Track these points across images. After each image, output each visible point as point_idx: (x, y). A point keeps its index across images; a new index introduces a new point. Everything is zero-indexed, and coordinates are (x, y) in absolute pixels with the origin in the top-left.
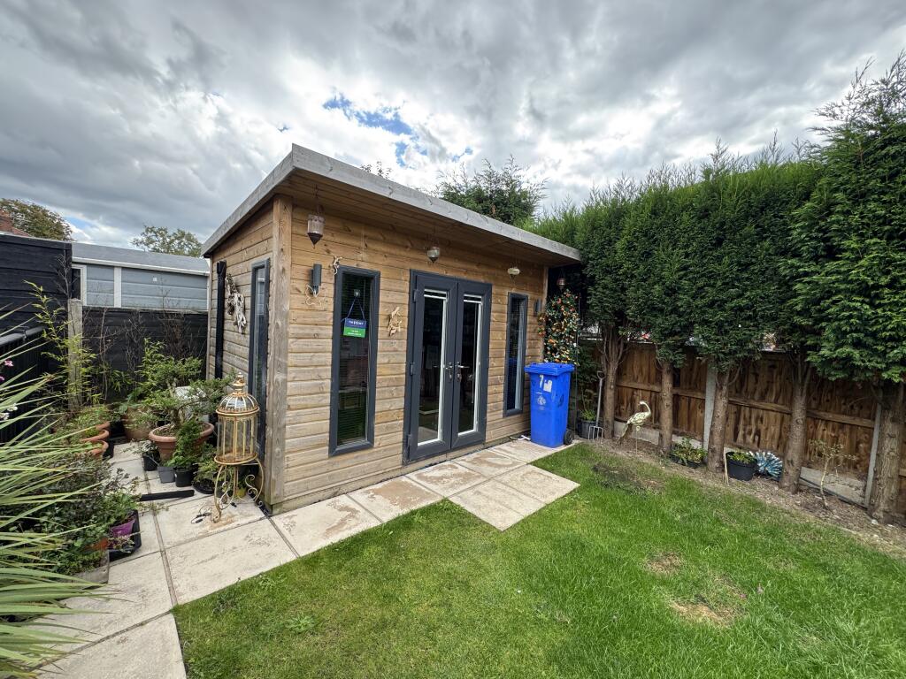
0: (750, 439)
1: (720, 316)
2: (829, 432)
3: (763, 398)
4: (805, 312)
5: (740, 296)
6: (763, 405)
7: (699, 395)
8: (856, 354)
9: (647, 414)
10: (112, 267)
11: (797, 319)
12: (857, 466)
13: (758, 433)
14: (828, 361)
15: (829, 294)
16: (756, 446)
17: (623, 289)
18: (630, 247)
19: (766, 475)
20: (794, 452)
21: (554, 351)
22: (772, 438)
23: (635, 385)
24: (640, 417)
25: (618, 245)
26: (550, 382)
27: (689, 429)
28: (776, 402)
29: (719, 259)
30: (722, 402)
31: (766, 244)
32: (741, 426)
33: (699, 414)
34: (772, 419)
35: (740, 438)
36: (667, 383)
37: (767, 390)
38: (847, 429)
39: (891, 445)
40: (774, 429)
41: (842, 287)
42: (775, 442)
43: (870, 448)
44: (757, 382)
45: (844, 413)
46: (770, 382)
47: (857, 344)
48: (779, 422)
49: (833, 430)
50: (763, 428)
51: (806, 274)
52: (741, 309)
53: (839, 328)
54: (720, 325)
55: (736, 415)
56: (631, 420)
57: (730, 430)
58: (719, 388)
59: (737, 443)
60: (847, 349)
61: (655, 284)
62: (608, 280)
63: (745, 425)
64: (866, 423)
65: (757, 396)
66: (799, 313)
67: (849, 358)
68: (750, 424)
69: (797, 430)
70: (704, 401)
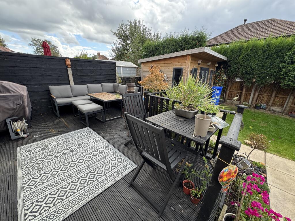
0: (260, 101)
1: (264, 75)
2: (278, 99)
3: (265, 93)
4: (283, 75)
5: (269, 71)
7: (250, 93)
8: (291, 83)
9: (238, 97)
10: (121, 67)
11: (281, 76)
12: (282, 105)
13: (262, 100)
14: (285, 85)
15: (290, 71)
16: (261, 103)
17: (239, 69)
18: (243, 58)
19: (263, 108)
20: (270, 104)
21: (217, 83)
23: (233, 91)
24: (236, 98)
25: (240, 57)
26: (219, 91)
27: (245, 100)
28: (268, 93)
29: (266, 62)
30: (257, 94)
31: (278, 60)
32: (258, 99)
33: (249, 97)
34: (266, 97)
35: (257, 101)
36: (244, 90)
37: (266, 91)
38: (282, 98)
39: (291, 101)
40: (266, 99)
41: (293, 70)
42: (265, 102)
43: (286, 102)
44: (264, 89)
45: (282, 95)
46: (267, 89)
47: (292, 81)
49: (279, 98)
50: (263, 99)
51: (285, 67)
52: (268, 74)
53: (289, 78)
54: (263, 77)
55: (258, 97)
56: (234, 99)
58: (257, 91)
59: (257, 102)
60: (290, 83)
61: (249, 67)
62: (235, 66)
63: (259, 99)
64: (286, 97)
65: (263, 92)
67: (290, 84)
68: (260, 98)
69: (272, 99)
70: (251, 94)
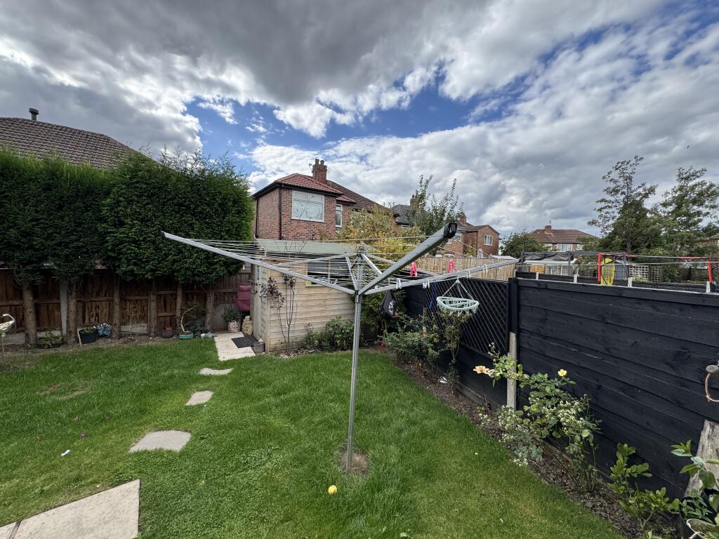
0: (93, 320)
1: (66, 251)
3: (98, 295)
4: (112, 250)
5: (77, 240)
6: (98, 299)
7: (56, 301)
8: (135, 268)
9: (11, 322)
11: (109, 253)
12: (144, 318)
13: (97, 315)
14: (125, 273)
15: (122, 243)
16: (97, 323)
19: (104, 336)
20: (116, 321)
22: (105, 316)
27: (49, 324)
28: (105, 296)
30: (73, 302)
31: (90, 214)
32: (87, 314)
33: (57, 313)
34: (104, 305)
35: (87, 321)
37: (99, 291)
38: (139, 302)
40: (106, 311)
41: (127, 240)
42: (107, 317)
43: (148, 309)
44: (93, 287)
45: (138, 295)
46: (101, 286)
47: (135, 264)
48: (108, 306)
49: (133, 304)
50: (99, 311)
51: (111, 232)
52: (79, 248)
53: (128, 257)
54: (67, 256)
55: (83, 308)
57: (80, 318)
58: (69, 294)
59: (86, 324)
60: (131, 267)
63: (89, 313)
64: (146, 297)
65: (94, 295)
66: (110, 251)
67: (132, 270)
68: (92, 311)
69: (117, 308)
70: (59, 304)
